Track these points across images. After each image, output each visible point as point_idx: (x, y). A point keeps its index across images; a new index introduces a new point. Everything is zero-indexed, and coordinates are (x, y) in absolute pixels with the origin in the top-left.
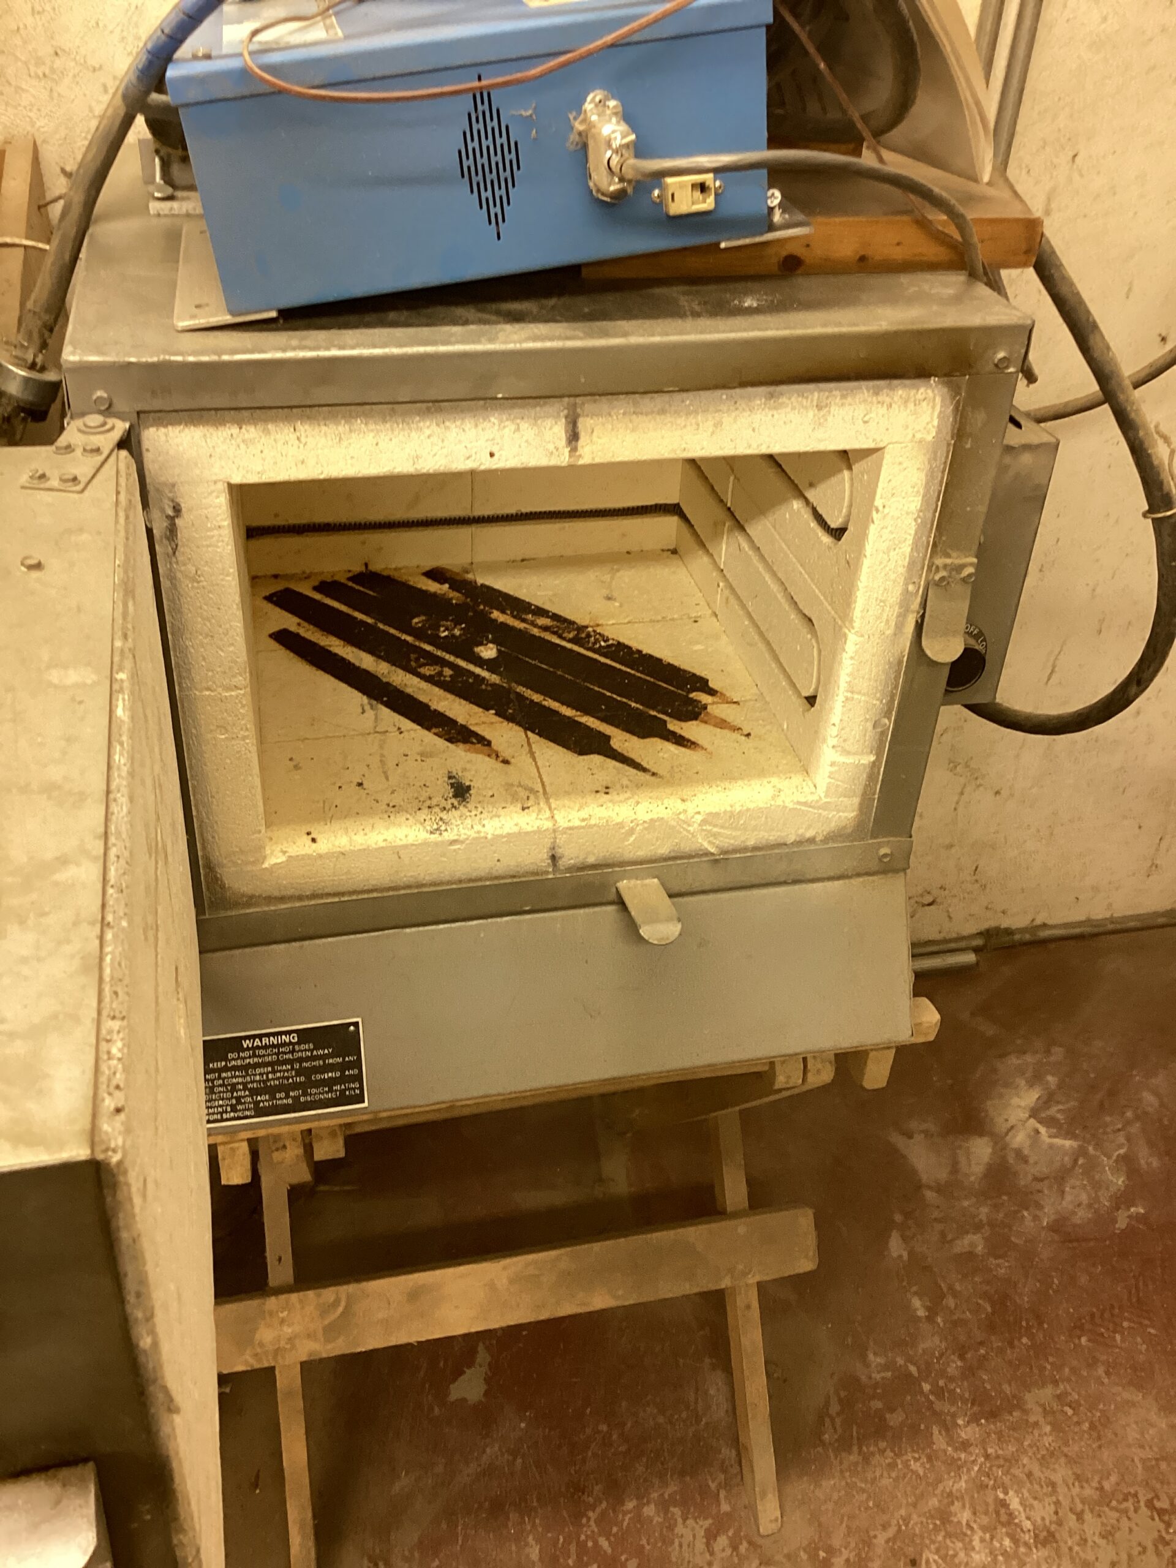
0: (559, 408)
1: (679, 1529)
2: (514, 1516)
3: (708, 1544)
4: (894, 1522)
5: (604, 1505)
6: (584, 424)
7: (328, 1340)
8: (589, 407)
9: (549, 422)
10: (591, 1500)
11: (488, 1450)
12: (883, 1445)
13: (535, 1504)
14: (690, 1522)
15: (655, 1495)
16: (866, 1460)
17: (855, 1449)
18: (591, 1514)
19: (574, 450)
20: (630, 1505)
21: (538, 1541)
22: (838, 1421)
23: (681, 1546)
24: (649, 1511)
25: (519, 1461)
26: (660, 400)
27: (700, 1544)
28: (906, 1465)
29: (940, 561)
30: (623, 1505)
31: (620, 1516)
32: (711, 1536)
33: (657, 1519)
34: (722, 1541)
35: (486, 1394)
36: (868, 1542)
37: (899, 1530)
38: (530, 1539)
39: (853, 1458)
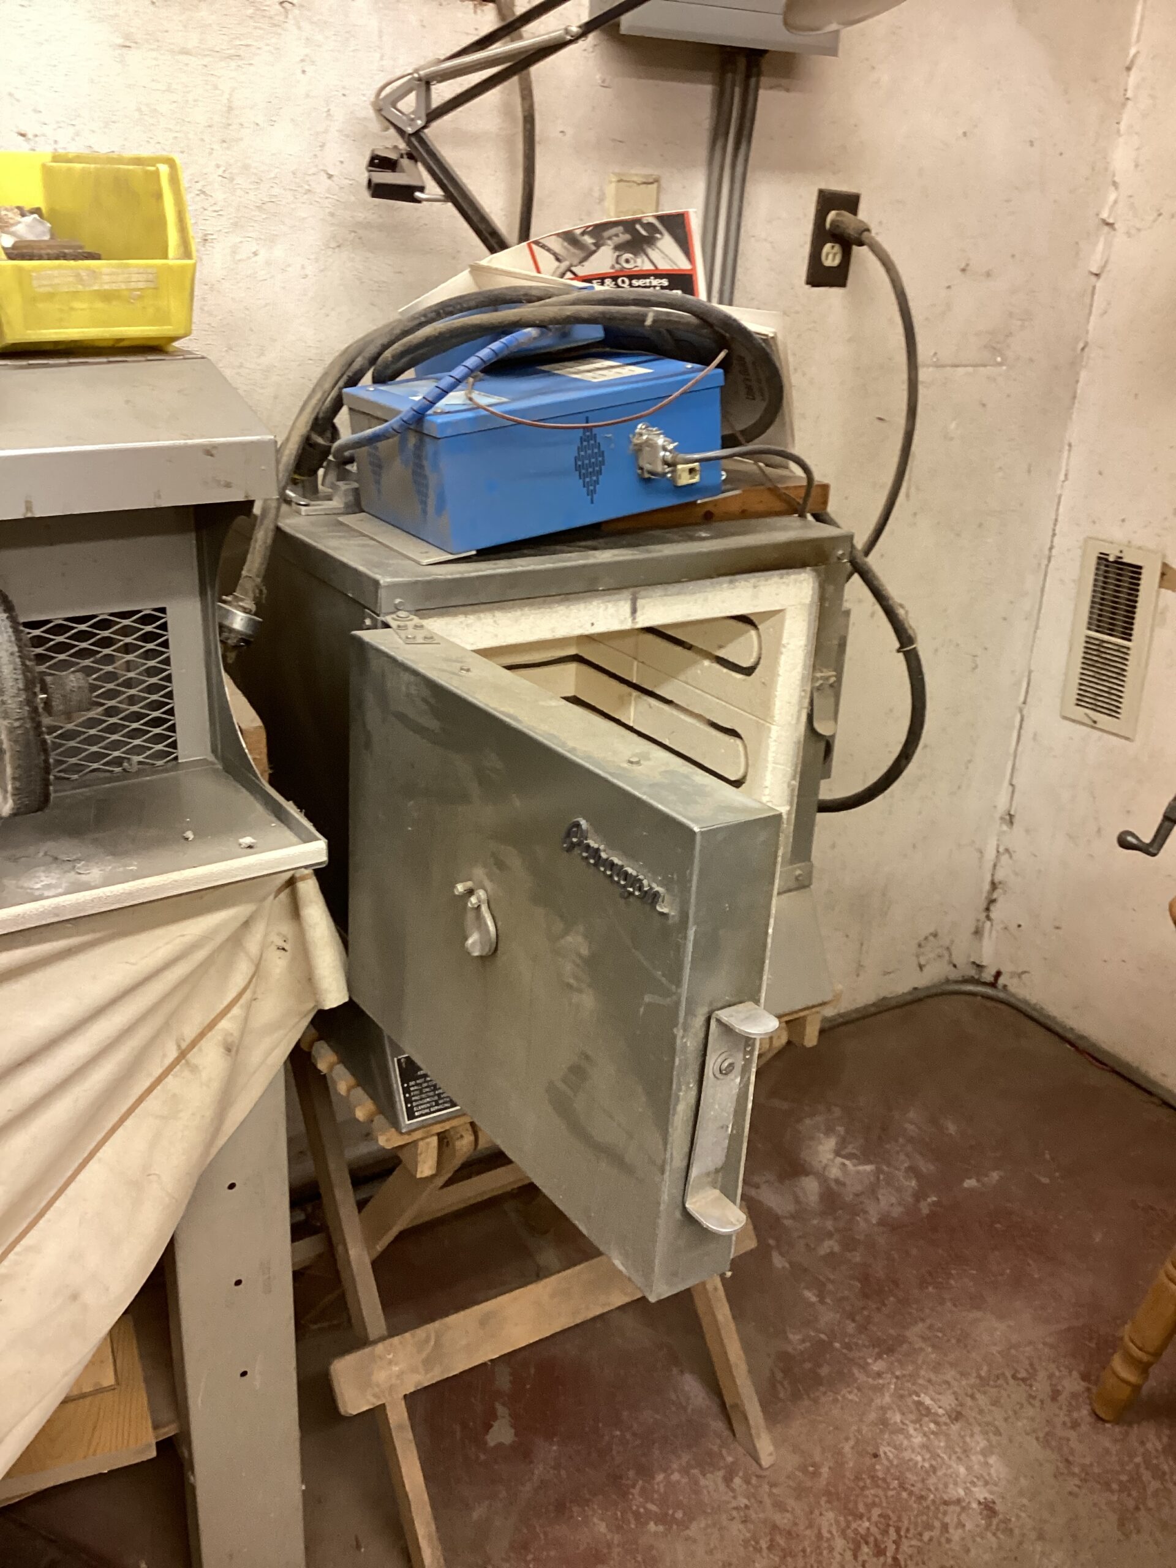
0: (627, 594)
1: (703, 1482)
2: (576, 1509)
3: (728, 1486)
4: (851, 1435)
5: (640, 1482)
6: (640, 603)
7: (427, 1371)
8: (643, 593)
9: (622, 603)
10: (629, 1482)
11: (536, 1472)
12: (822, 1389)
13: (587, 1496)
14: (708, 1475)
15: (675, 1466)
16: (816, 1401)
17: (805, 1397)
18: (632, 1490)
19: (634, 619)
20: (660, 1477)
21: (602, 1520)
22: (786, 1383)
23: (709, 1492)
24: (676, 1477)
25: (563, 1473)
26: (678, 586)
27: (722, 1487)
28: (844, 1397)
29: (819, 675)
30: (653, 1478)
31: (656, 1487)
32: (728, 1480)
33: (685, 1480)
34: (737, 1481)
35: (516, 1435)
36: (840, 1453)
37: (858, 1440)
38: (595, 1520)
39: (807, 1402)
